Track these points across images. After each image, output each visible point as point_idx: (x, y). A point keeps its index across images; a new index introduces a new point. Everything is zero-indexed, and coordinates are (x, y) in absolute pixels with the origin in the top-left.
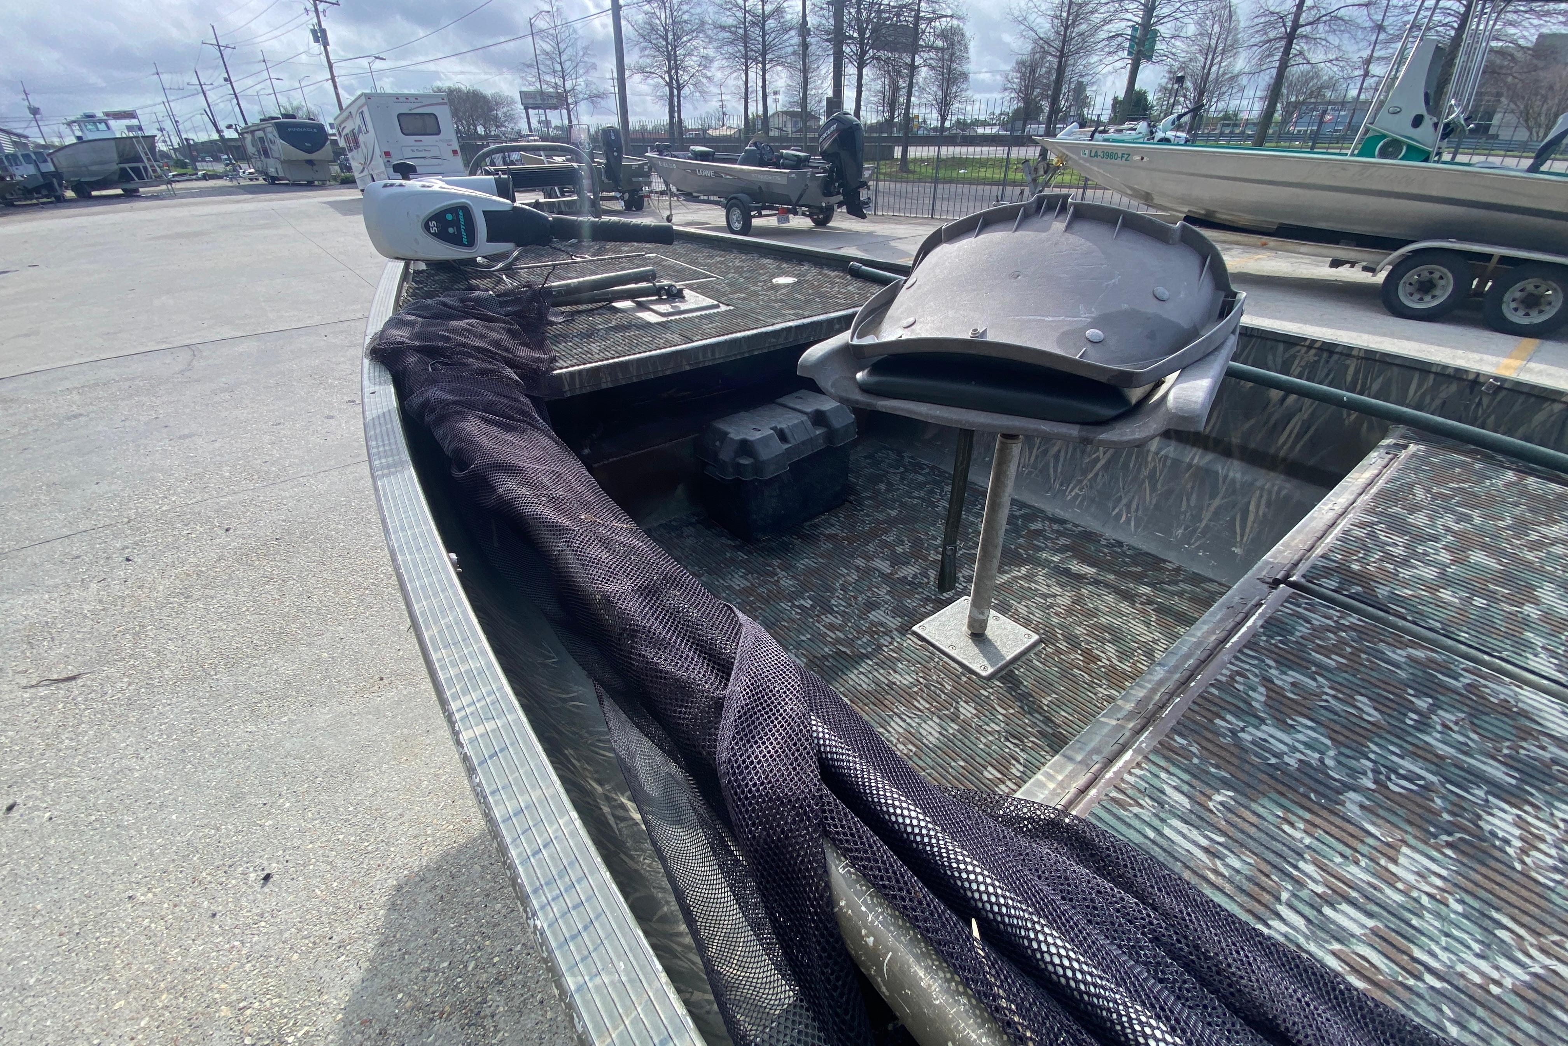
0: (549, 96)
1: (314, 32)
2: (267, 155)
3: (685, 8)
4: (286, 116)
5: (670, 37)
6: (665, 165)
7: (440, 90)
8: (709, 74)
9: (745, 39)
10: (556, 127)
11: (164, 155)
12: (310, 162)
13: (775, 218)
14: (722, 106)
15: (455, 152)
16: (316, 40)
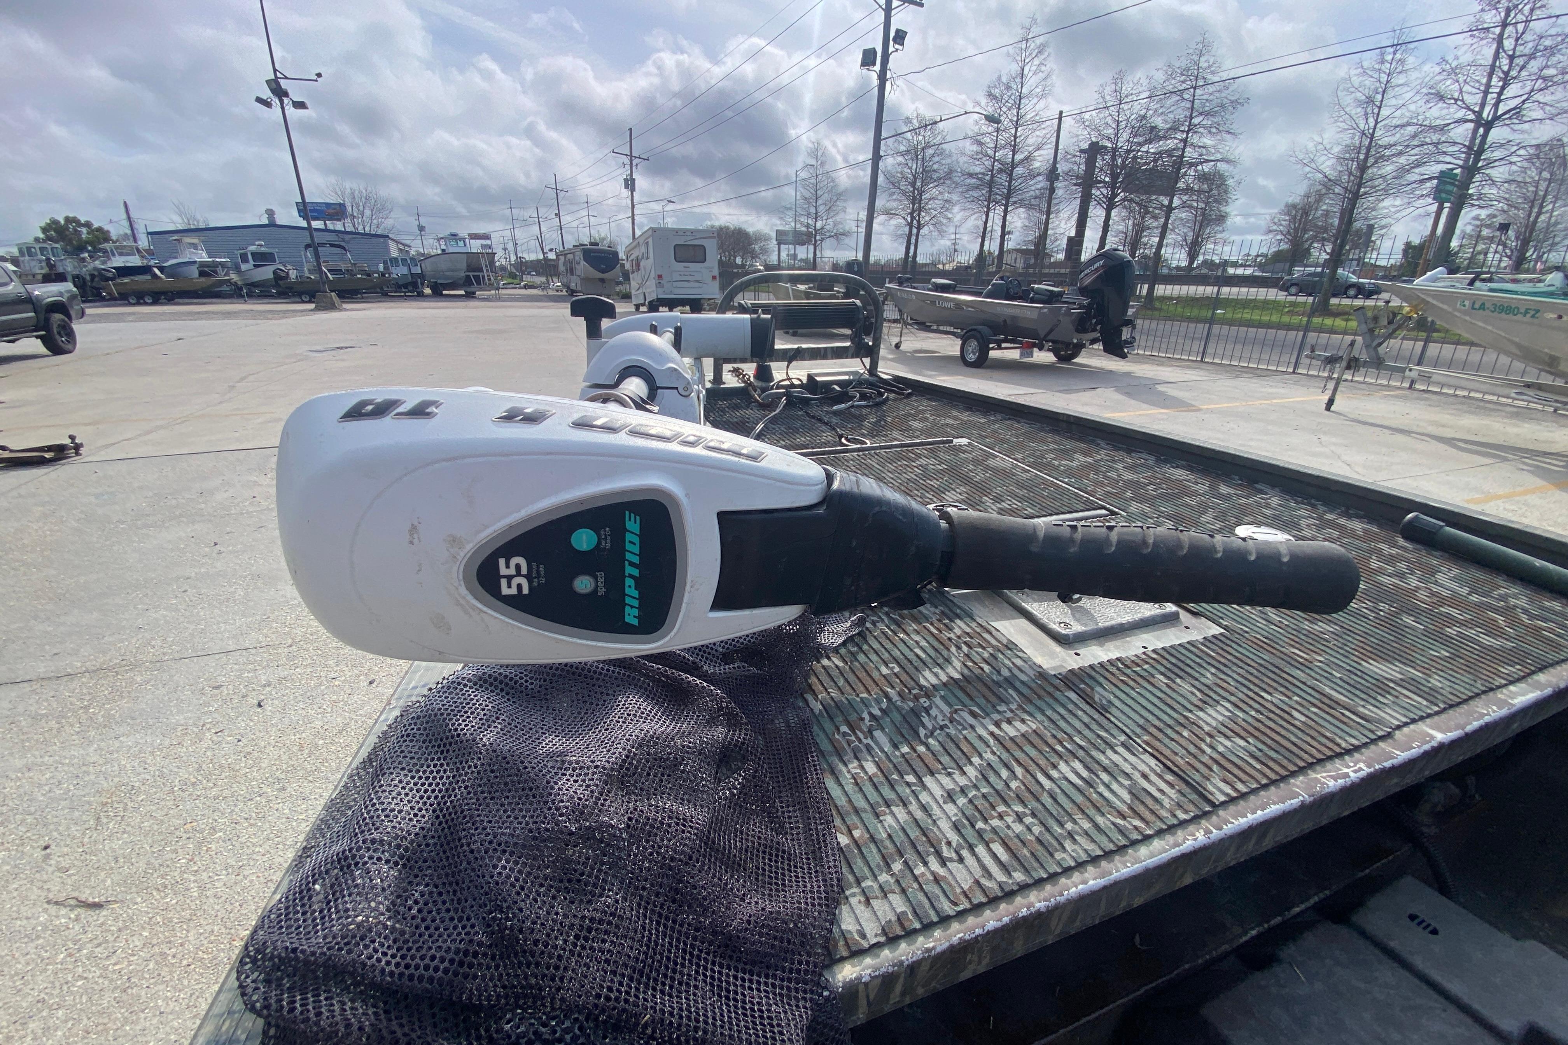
0: (801, 233)
1: (626, 180)
2: (572, 273)
3: (936, 159)
4: (592, 244)
5: (919, 183)
6: (904, 295)
7: (712, 227)
8: (950, 216)
9: (991, 184)
10: (801, 260)
11: (503, 268)
12: (602, 280)
13: (1018, 351)
14: (955, 244)
15: (714, 278)
16: (626, 187)
